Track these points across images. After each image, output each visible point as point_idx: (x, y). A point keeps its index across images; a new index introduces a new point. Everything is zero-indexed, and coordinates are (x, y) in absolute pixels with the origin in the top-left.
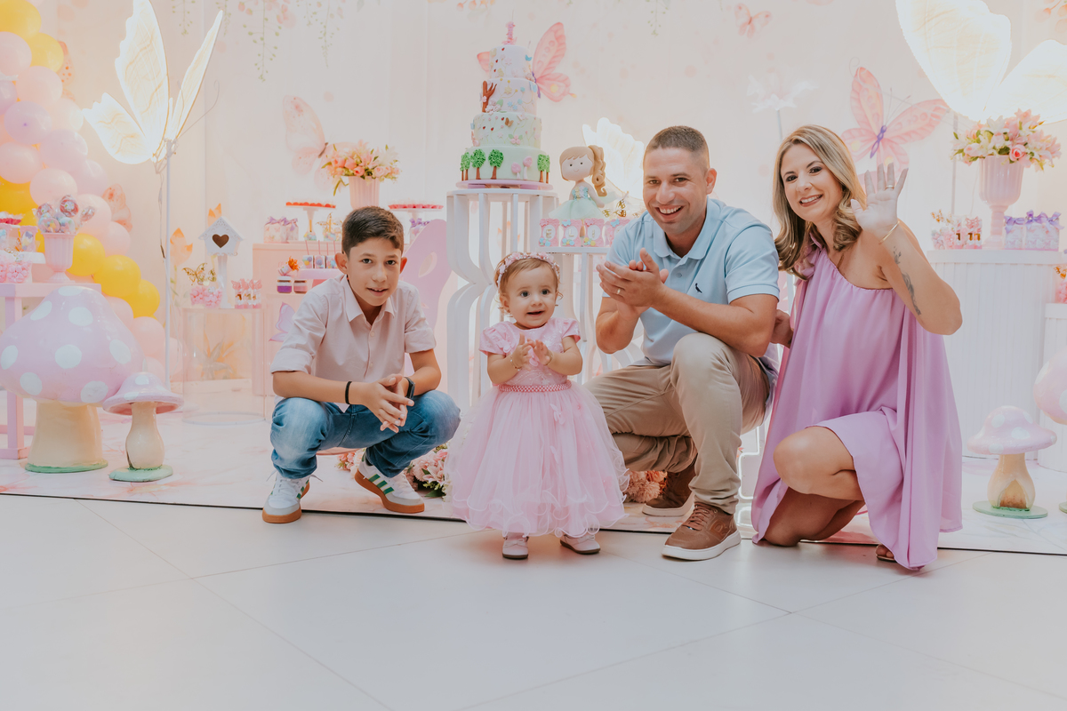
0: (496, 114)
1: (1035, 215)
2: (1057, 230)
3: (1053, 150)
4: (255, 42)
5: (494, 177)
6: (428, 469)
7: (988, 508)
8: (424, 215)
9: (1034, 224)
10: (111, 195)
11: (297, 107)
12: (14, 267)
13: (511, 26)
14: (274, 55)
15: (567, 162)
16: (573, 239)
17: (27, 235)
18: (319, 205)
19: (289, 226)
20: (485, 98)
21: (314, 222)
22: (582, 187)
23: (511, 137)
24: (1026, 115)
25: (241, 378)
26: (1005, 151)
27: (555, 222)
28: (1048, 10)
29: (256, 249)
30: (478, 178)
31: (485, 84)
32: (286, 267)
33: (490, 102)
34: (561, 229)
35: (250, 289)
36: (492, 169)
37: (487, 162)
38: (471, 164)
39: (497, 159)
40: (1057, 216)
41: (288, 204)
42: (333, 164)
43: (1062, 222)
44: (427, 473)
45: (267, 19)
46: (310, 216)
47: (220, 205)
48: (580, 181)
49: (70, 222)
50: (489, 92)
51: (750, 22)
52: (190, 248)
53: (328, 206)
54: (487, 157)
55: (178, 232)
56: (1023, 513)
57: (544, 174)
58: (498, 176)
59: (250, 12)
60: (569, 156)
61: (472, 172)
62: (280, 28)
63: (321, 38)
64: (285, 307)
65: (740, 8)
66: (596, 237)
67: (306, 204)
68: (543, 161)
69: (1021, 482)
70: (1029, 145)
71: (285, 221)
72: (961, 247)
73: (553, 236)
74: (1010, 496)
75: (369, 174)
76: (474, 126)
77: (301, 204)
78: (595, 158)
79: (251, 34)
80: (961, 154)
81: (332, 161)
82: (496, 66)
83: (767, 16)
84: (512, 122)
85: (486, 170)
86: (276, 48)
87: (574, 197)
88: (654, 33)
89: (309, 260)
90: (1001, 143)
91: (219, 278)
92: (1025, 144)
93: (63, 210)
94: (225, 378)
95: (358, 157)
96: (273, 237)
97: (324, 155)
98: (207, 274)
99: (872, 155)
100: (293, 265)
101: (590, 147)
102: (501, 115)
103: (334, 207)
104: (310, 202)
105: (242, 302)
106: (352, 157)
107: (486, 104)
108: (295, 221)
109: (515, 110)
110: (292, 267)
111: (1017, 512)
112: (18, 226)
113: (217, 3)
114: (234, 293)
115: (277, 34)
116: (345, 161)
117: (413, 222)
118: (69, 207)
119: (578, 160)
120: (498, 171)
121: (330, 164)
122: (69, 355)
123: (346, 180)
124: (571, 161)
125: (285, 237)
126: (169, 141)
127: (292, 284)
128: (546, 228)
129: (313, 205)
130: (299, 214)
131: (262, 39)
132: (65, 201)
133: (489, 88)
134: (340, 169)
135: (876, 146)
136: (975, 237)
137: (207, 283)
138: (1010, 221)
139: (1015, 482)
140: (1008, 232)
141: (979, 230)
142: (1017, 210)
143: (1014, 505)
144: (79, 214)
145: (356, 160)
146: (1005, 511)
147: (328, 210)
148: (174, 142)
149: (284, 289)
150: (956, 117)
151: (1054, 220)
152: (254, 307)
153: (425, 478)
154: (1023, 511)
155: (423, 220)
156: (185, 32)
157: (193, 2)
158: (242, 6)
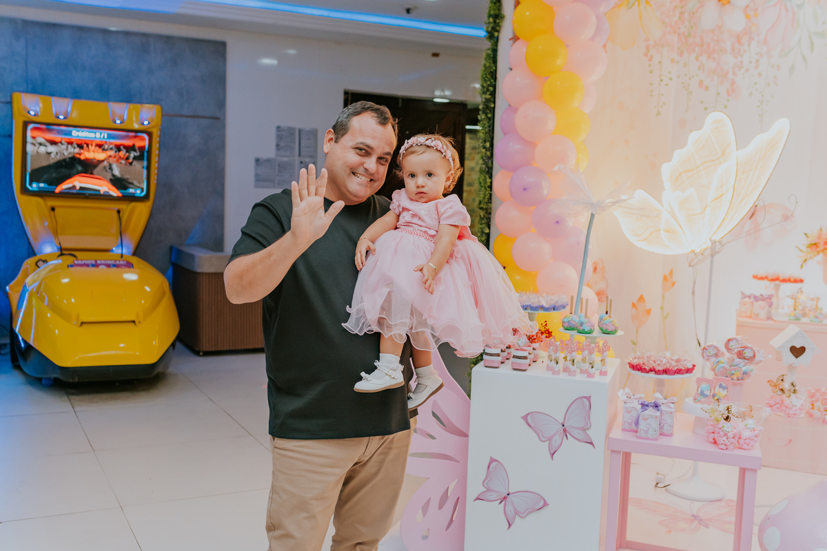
10: (595, 269)
19: (768, 302)
41: (755, 277)
45: (718, 94)
47: (672, 271)
53: (796, 281)
55: (641, 298)
59: (707, 88)
62: (728, 100)
63: (758, 107)
91: (799, 390)
103: (802, 281)
113: (683, 83)
115: (725, 107)
118: (748, 353)
121: (814, 244)
156: (659, 113)
157: (667, 85)
158: (701, 83)
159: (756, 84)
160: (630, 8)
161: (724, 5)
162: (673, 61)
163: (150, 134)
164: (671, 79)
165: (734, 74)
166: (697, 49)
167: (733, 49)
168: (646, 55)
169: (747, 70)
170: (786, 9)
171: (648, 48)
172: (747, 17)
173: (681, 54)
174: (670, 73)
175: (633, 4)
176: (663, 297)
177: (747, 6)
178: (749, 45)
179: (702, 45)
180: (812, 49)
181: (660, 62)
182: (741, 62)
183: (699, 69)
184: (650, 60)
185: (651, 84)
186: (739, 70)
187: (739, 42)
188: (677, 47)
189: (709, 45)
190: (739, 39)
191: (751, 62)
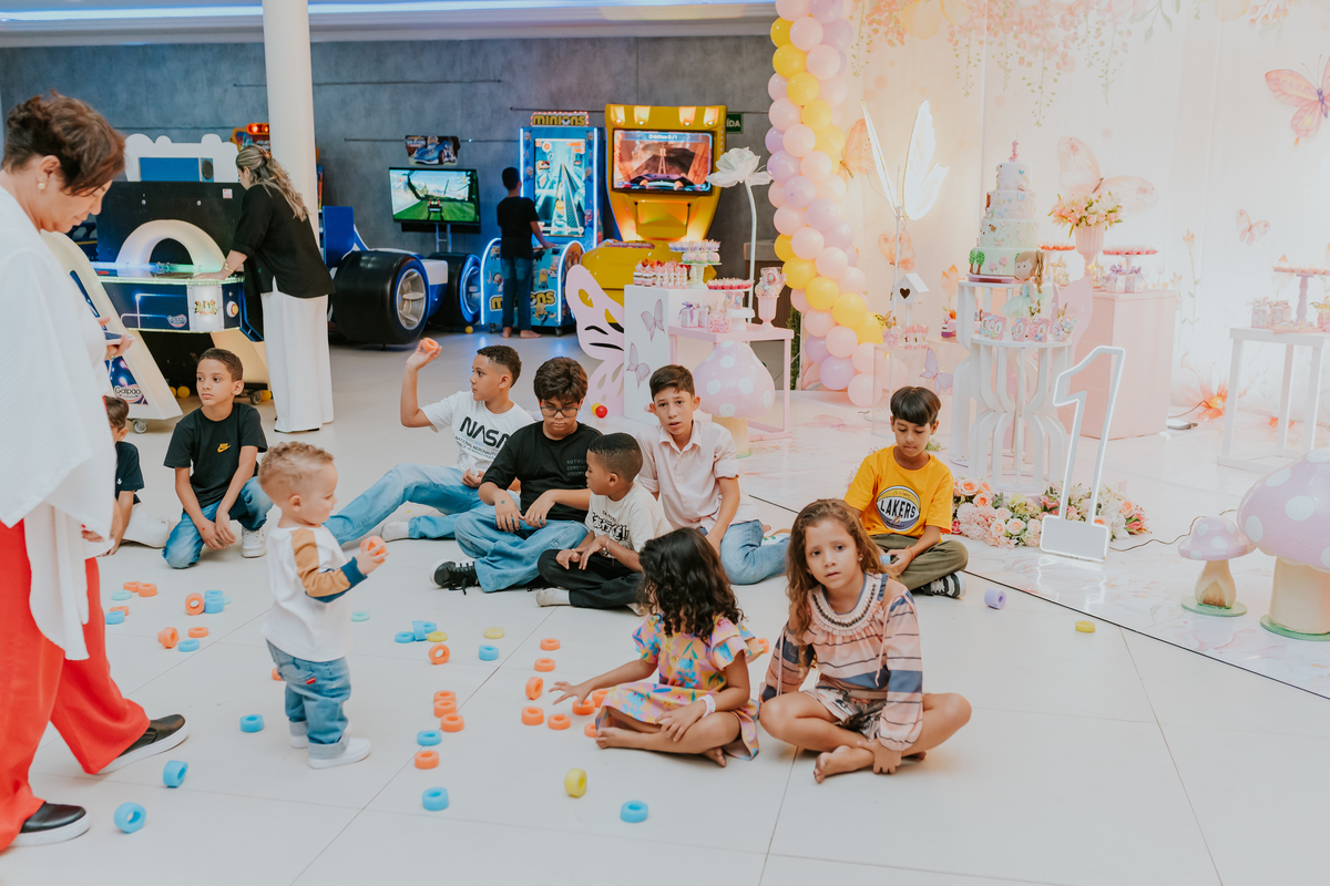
0: (987, 220)
4: (1033, 91)
5: (978, 273)
11: (1072, 147)
13: (1015, 144)
14: (1052, 101)
22: (1026, 286)
32: (949, 317)
36: (977, 266)
39: (981, 258)
42: (1054, 212)
45: (1046, 68)
48: (1025, 281)
56: (1223, 611)
59: (1029, 64)
60: (1019, 259)
62: (1059, 74)
63: (1102, 77)
64: (929, 351)
69: (1221, 583)
74: (1211, 595)
78: (1038, 261)
79: (1029, 85)
84: (996, 228)
86: (1053, 94)
87: (1020, 293)
100: (952, 316)
101: (1036, 252)
102: (991, 221)
103: (1068, 249)
106: (1070, 205)
107: (986, 211)
109: (1002, 217)
111: (1216, 610)
113: (997, 62)
115: (1055, 81)
116: (1064, 209)
119: (1024, 263)
120: (980, 268)
123: (1066, 223)
124: (1019, 264)
131: (1040, 88)
139: (1215, 584)
143: (1214, 603)
145: (1070, 208)
146: (1207, 609)
149: (946, 335)
154: (1223, 608)
156: (967, 94)
157: (975, 66)
158: (1022, 61)
159: (1097, 53)
162: (981, 43)
163: (713, 133)
164: (980, 60)
165: (1065, 46)
166: (1015, 27)
167: (1063, 22)
168: (951, 41)
169: (1084, 41)
171: (952, 34)
173: (996, 35)
174: (978, 54)
178: (1086, 15)
179: (1022, 23)
181: (967, 46)
182: (1076, 33)
183: (1019, 46)
184: (956, 43)
185: (957, 67)
186: (1073, 42)
187: (1072, 14)
188: (988, 29)
189: (1030, 22)
190: (1071, 11)
191: (1089, 32)
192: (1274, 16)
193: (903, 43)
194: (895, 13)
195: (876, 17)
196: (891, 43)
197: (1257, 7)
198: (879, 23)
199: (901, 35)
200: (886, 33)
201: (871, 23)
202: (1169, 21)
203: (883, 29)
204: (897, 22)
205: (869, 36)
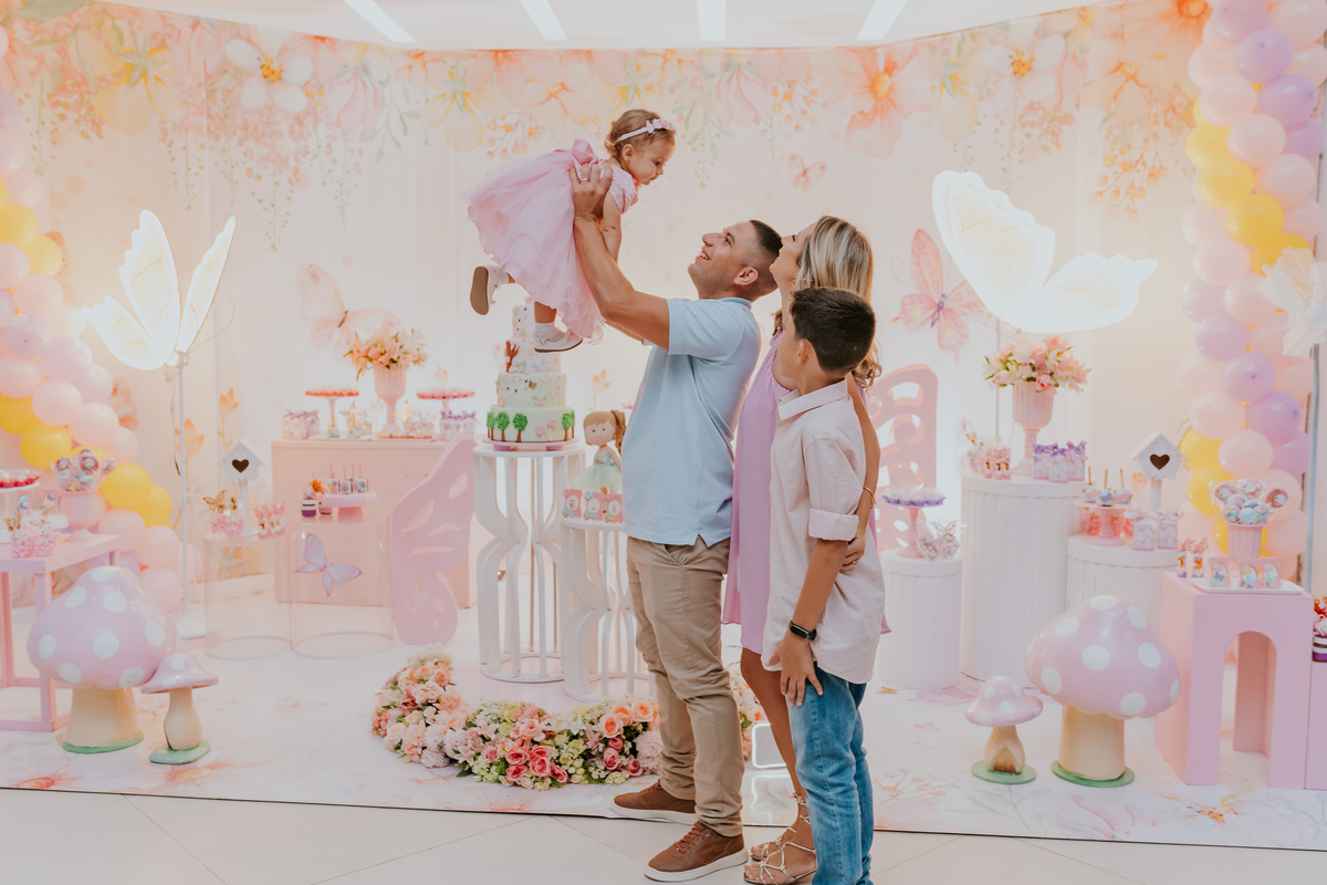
0: (519, 376)
1: (1060, 447)
2: (1083, 462)
3: (1077, 378)
4: (265, 209)
6: (459, 749)
7: (985, 773)
8: (456, 406)
9: (1059, 456)
10: (115, 391)
11: (313, 276)
12: (40, 541)
14: (286, 222)
15: (590, 427)
16: (596, 511)
17: (49, 498)
18: (341, 395)
19: (310, 419)
20: (509, 358)
21: (336, 411)
22: (604, 453)
23: (535, 398)
24: (1054, 342)
25: (260, 573)
26: (1031, 379)
27: (578, 493)
28: (1100, 193)
29: (275, 447)
30: (503, 440)
31: (508, 344)
32: (310, 490)
33: (513, 363)
34: (583, 500)
35: (273, 518)
36: (516, 432)
37: (511, 425)
38: (496, 425)
39: (521, 422)
40: (1083, 445)
41: (308, 393)
42: (355, 353)
43: (1088, 451)
44: (457, 752)
45: (277, 184)
46: (332, 404)
47: (231, 391)
48: (603, 446)
49: (91, 481)
50: (512, 353)
51: (805, 173)
52: (201, 439)
53: (350, 394)
54: (511, 419)
55: (188, 424)
56: (1014, 778)
57: (570, 431)
58: (523, 439)
59: (259, 178)
60: (593, 420)
61: (497, 434)
62: (292, 191)
63: (337, 198)
64: (310, 538)
65: (793, 158)
66: (617, 513)
67: (327, 395)
68: (568, 420)
69: (1013, 749)
70: (1055, 375)
71: (306, 414)
72: (989, 476)
73: (576, 506)
74: (1001, 761)
75: (394, 362)
76: (498, 383)
77: (321, 394)
78: (618, 422)
79: (260, 201)
80: (991, 380)
81: (355, 350)
82: (519, 325)
83: (822, 168)
84: (535, 384)
85: (511, 432)
86: (288, 214)
87: (597, 461)
88: (702, 185)
89: (334, 484)
90: (1029, 373)
91: (240, 506)
92: (1051, 374)
93: (84, 468)
94: (243, 575)
95: (382, 346)
96: (292, 434)
97: (343, 325)
98: (227, 503)
99: (933, 324)
100: (316, 487)
101: (613, 412)
102: (524, 377)
103: (357, 394)
104: (330, 391)
105: (264, 532)
106: (376, 346)
107: (509, 365)
108: (315, 413)
109: (539, 371)
110: (316, 490)
111: (1009, 777)
112: (36, 484)
113: (222, 172)
114: (257, 521)
115: (289, 199)
116: (368, 350)
117: (443, 414)
118: (89, 463)
119: (601, 426)
120: (522, 434)
121: (352, 352)
122: (106, 643)
123: (370, 365)
124: (594, 427)
125: (305, 432)
126: (181, 353)
127: (316, 508)
128: (569, 499)
129: (335, 394)
130: (321, 404)
131: (273, 205)
132: (85, 458)
133: (512, 348)
134: (362, 360)
135: (936, 315)
136: (1003, 466)
137: (227, 512)
138: (1040, 449)
139: (1005, 749)
140: (1036, 460)
141: (1008, 459)
142: (1044, 438)
143: (1005, 770)
144: (99, 471)
145: (379, 349)
146: (997, 776)
147: (351, 399)
148: (187, 354)
149: (309, 514)
150: (998, 321)
151: (1080, 449)
152: (278, 533)
153: (456, 757)
154: (1014, 775)
155: (455, 413)
156: (189, 207)
157: (197, 174)
158: (249, 172)
159: (330, 171)
160: (134, 85)
161: (273, 81)
162: (202, 146)
164: (202, 168)
165: (297, 160)
166: (239, 132)
167: (292, 132)
168: (163, 140)
169: (315, 156)
170: (365, 86)
171: (165, 132)
172: (308, 95)
173: (217, 138)
174: (199, 160)
175: (137, 81)
176: (223, 421)
177: (307, 83)
178: (315, 127)
179: (246, 127)
180: (405, 131)
181: (184, 148)
182: (306, 147)
183: (245, 155)
184: (171, 144)
185: (174, 173)
186: (304, 156)
187: (300, 124)
188: (209, 131)
189: (256, 128)
190: (299, 120)
191: (320, 147)
192: (514, 151)
193: (101, 137)
194: (86, 97)
195: (61, 98)
196: (84, 134)
197: (493, 140)
198: (66, 107)
199: (97, 126)
200: (77, 122)
201: (55, 105)
202: (398, 144)
203: (71, 116)
204: (91, 108)
205: (53, 123)
